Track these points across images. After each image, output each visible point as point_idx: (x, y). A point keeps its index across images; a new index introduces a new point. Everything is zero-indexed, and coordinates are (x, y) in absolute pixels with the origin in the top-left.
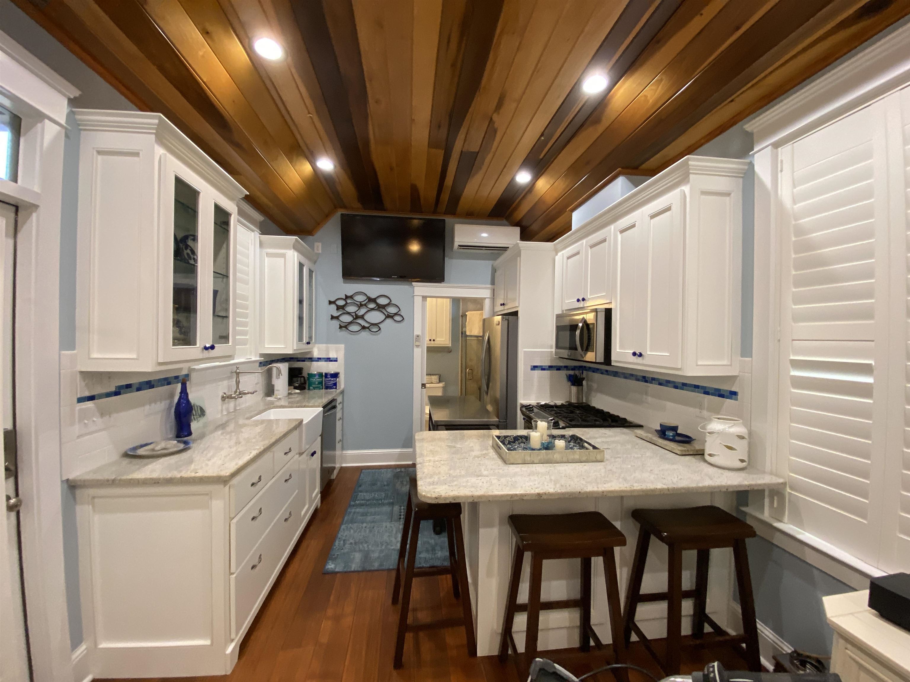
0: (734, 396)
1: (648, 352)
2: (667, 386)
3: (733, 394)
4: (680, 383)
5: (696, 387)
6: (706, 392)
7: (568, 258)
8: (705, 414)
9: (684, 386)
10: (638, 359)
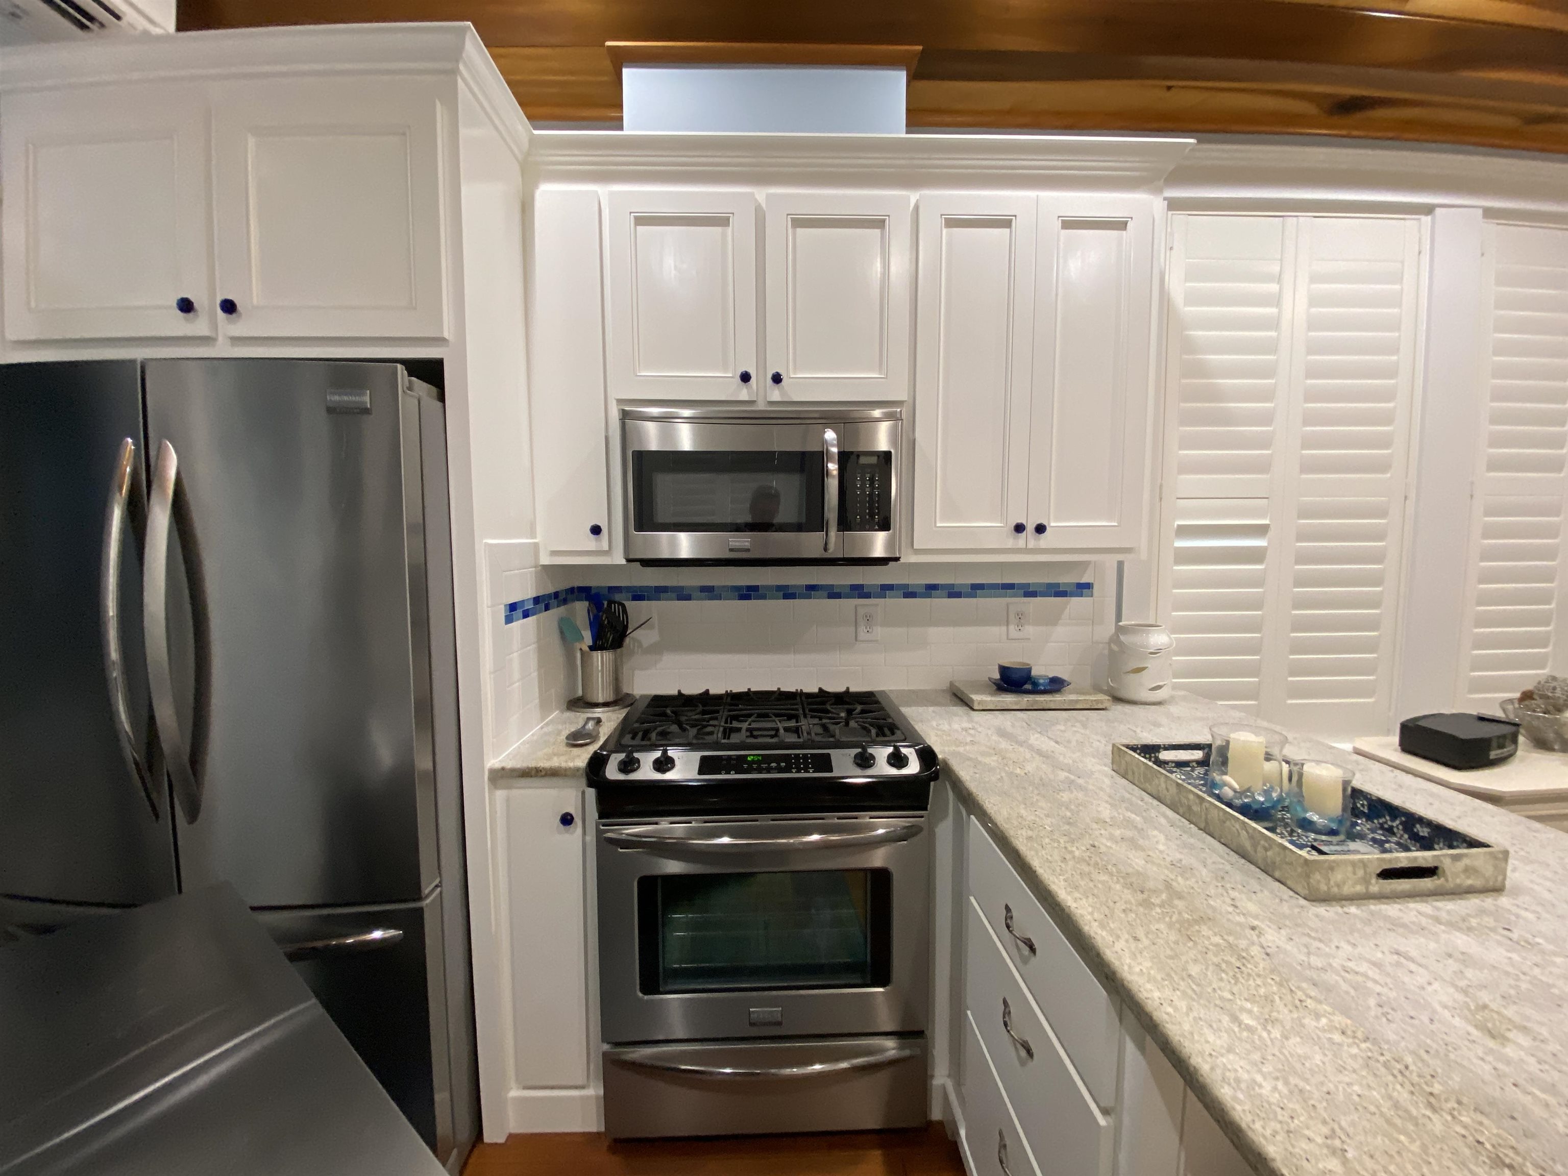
0: (1085, 591)
1: (1057, 524)
2: (930, 596)
3: (1083, 588)
4: (967, 585)
5: (1008, 588)
6: (1029, 592)
7: (640, 221)
8: (1030, 630)
9: (976, 589)
10: (1028, 539)
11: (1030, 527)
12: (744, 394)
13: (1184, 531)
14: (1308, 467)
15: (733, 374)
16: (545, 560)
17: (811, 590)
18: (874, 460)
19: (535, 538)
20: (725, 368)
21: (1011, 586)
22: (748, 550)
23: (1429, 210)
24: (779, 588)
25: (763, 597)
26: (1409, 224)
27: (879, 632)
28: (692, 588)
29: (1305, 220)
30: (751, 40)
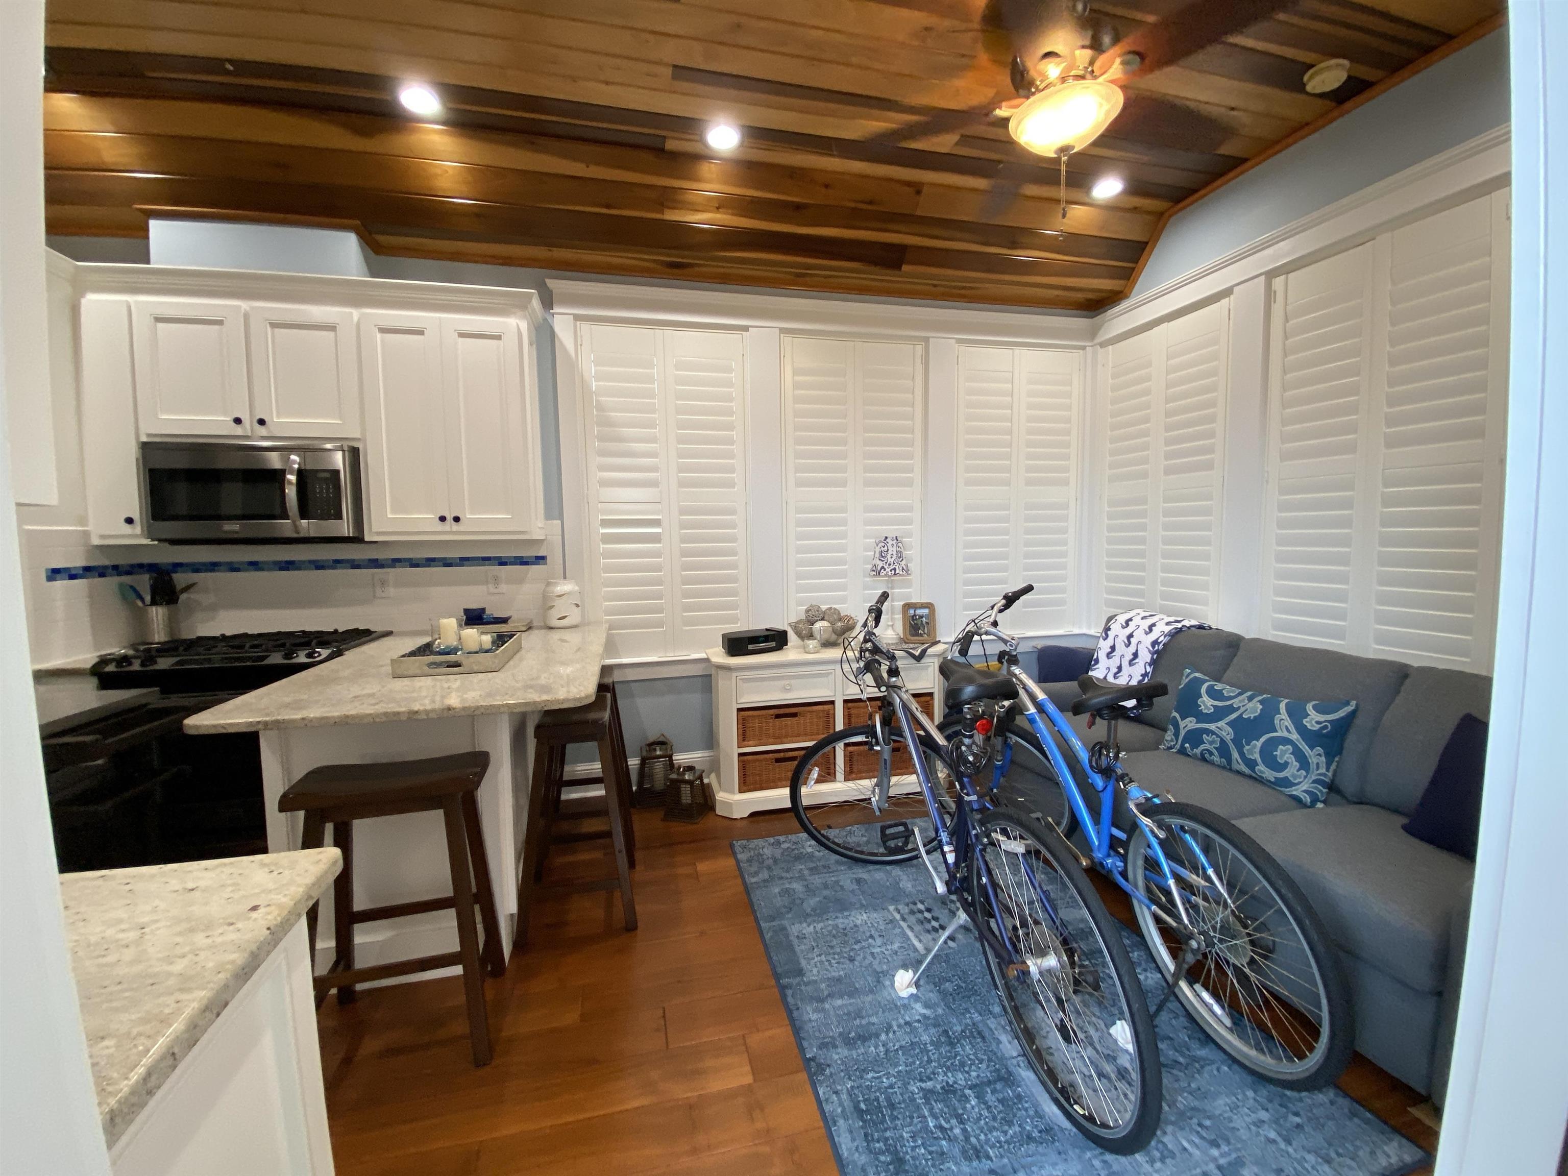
0: (541, 561)
1: (467, 516)
2: (429, 566)
3: (540, 560)
4: (456, 558)
5: (486, 560)
6: (502, 562)
7: (158, 320)
8: (504, 588)
9: (464, 561)
10: (449, 525)
11: (449, 518)
12: (238, 430)
13: (605, 523)
14: (682, 484)
15: (229, 419)
16: (96, 541)
17: (337, 563)
18: (327, 475)
19: (86, 525)
20: (225, 415)
21: (488, 559)
22: (237, 532)
23: (746, 328)
24: (310, 562)
25: (299, 569)
26: (735, 337)
27: (392, 591)
28: (242, 563)
29: (669, 332)
30: (238, 208)
